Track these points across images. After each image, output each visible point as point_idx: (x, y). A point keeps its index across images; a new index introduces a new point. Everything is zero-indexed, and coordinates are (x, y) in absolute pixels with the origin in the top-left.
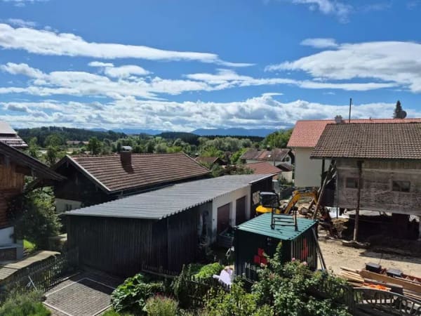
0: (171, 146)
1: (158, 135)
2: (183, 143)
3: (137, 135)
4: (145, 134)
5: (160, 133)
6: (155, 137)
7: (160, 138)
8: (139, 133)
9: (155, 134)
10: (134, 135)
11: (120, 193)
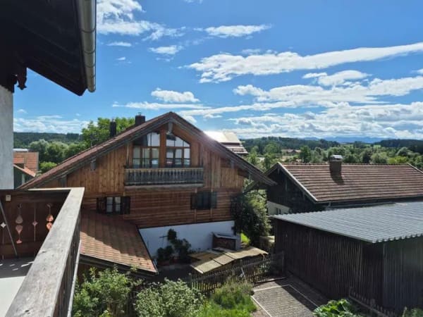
0: (393, 156)
1: (376, 144)
2: (410, 153)
3: (351, 144)
4: (360, 143)
5: (379, 141)
6: (372, 145)
7: (380, 146)
8: (353, 142)
9: (372, 142)
10: (348, 143)
11: (327, 204)
